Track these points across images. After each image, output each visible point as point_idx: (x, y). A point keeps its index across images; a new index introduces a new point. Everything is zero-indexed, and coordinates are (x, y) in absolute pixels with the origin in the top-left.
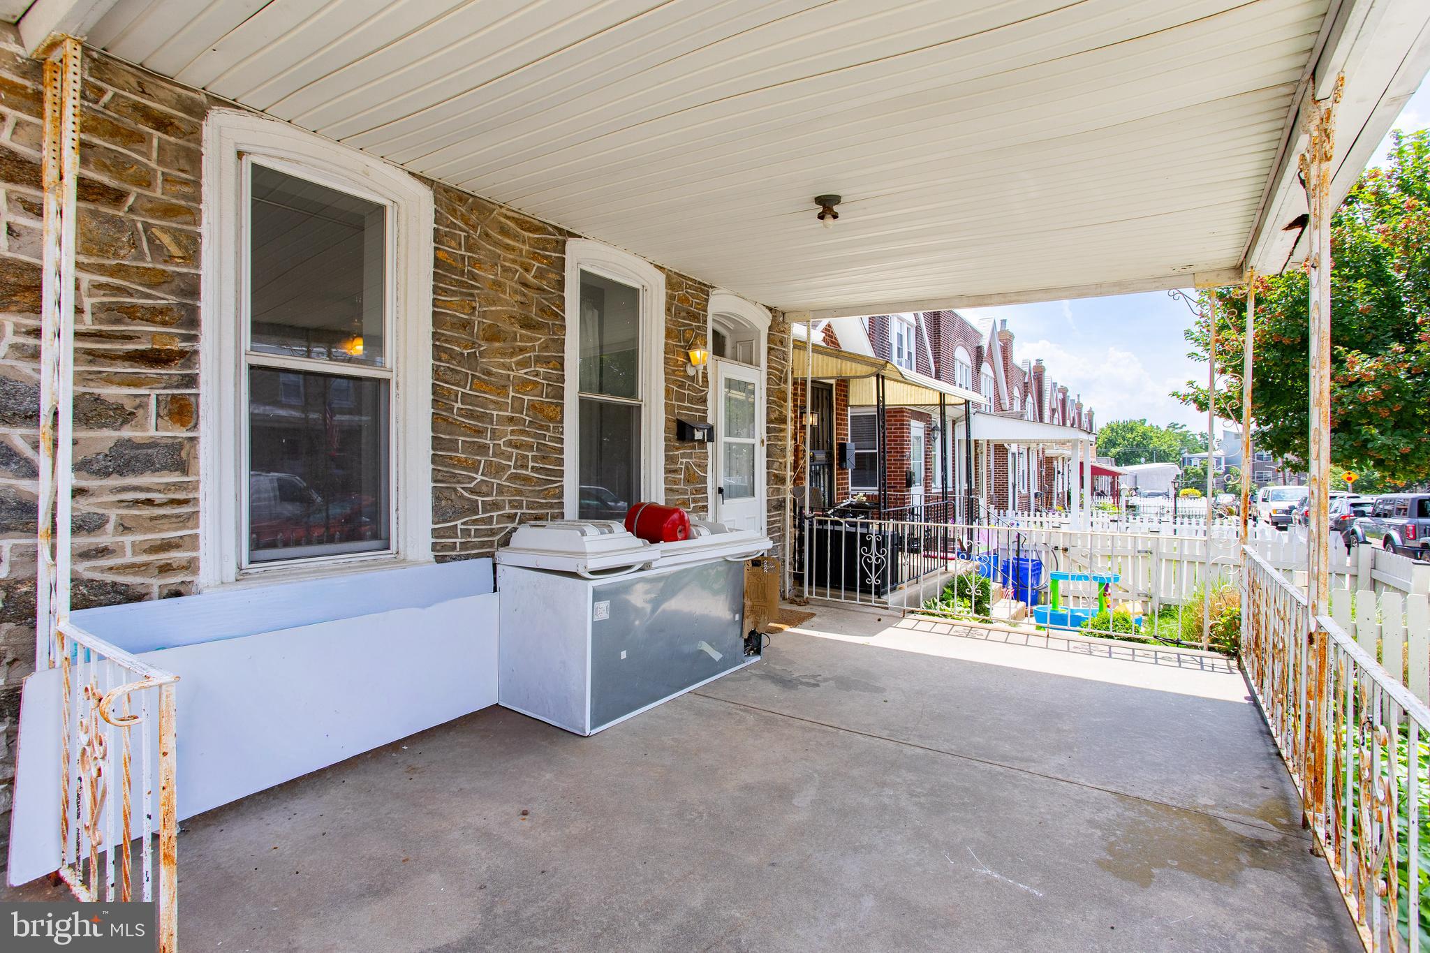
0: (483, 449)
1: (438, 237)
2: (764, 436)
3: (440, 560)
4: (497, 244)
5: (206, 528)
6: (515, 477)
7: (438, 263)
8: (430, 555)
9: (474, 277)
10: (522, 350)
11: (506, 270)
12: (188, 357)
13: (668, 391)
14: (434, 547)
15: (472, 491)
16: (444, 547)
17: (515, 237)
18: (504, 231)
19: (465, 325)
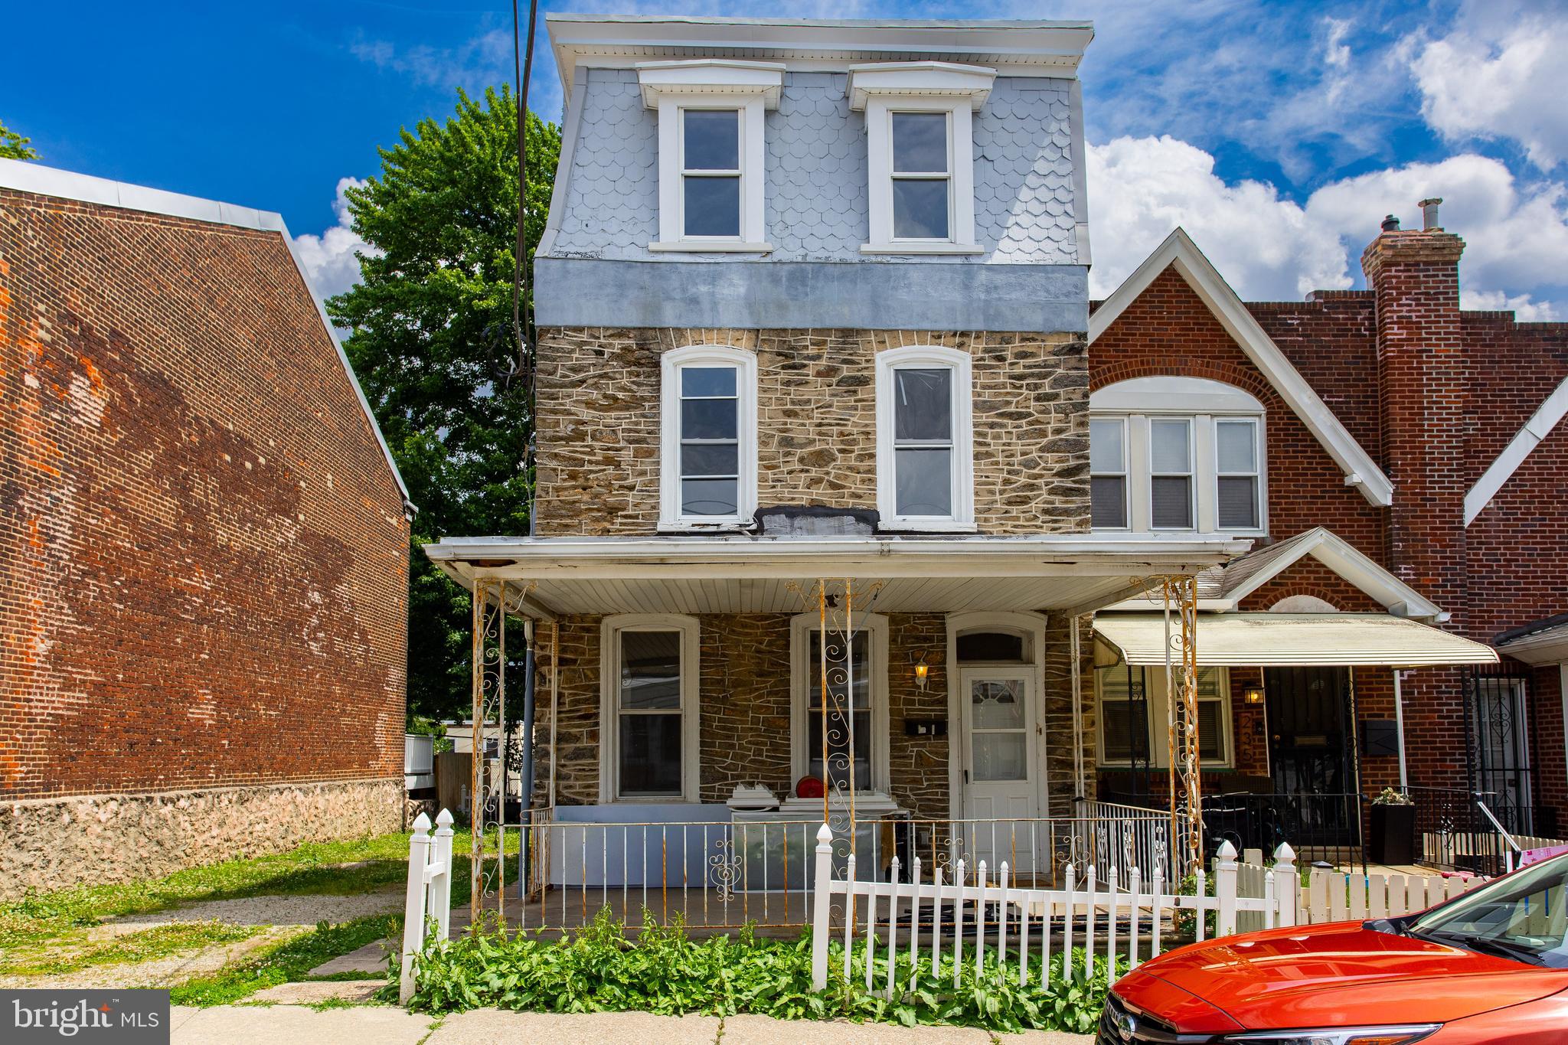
0: (732, 746)
1: (702, 641)
2: (1043, 724)
3: (703, 802)
4: (739, 634)
5: (601, 781)
6: (752, 761)
7: (702, 654)
8: (699, 800)
9: (724, 655)
10: (757, 689)
11: (745, 647)
12: (597, 715)
13: (893, 701)
14: (701, 796)
15: (724, 768)
16: (707, 796)
17: (752, 627)
18: (744, 626)
19: (721, 682)
